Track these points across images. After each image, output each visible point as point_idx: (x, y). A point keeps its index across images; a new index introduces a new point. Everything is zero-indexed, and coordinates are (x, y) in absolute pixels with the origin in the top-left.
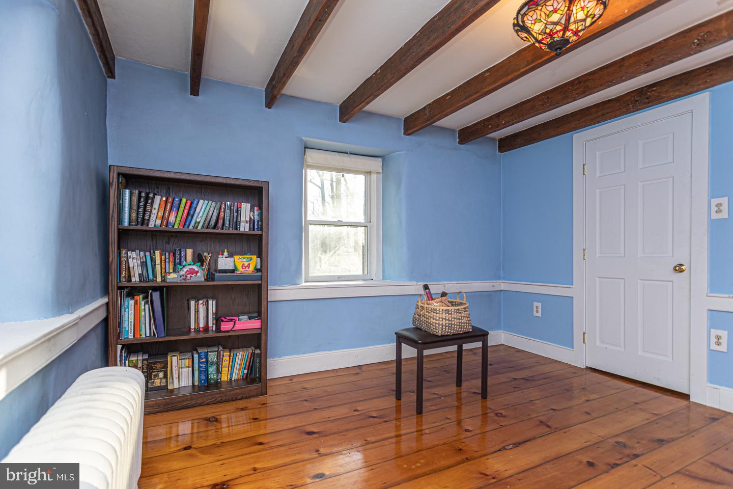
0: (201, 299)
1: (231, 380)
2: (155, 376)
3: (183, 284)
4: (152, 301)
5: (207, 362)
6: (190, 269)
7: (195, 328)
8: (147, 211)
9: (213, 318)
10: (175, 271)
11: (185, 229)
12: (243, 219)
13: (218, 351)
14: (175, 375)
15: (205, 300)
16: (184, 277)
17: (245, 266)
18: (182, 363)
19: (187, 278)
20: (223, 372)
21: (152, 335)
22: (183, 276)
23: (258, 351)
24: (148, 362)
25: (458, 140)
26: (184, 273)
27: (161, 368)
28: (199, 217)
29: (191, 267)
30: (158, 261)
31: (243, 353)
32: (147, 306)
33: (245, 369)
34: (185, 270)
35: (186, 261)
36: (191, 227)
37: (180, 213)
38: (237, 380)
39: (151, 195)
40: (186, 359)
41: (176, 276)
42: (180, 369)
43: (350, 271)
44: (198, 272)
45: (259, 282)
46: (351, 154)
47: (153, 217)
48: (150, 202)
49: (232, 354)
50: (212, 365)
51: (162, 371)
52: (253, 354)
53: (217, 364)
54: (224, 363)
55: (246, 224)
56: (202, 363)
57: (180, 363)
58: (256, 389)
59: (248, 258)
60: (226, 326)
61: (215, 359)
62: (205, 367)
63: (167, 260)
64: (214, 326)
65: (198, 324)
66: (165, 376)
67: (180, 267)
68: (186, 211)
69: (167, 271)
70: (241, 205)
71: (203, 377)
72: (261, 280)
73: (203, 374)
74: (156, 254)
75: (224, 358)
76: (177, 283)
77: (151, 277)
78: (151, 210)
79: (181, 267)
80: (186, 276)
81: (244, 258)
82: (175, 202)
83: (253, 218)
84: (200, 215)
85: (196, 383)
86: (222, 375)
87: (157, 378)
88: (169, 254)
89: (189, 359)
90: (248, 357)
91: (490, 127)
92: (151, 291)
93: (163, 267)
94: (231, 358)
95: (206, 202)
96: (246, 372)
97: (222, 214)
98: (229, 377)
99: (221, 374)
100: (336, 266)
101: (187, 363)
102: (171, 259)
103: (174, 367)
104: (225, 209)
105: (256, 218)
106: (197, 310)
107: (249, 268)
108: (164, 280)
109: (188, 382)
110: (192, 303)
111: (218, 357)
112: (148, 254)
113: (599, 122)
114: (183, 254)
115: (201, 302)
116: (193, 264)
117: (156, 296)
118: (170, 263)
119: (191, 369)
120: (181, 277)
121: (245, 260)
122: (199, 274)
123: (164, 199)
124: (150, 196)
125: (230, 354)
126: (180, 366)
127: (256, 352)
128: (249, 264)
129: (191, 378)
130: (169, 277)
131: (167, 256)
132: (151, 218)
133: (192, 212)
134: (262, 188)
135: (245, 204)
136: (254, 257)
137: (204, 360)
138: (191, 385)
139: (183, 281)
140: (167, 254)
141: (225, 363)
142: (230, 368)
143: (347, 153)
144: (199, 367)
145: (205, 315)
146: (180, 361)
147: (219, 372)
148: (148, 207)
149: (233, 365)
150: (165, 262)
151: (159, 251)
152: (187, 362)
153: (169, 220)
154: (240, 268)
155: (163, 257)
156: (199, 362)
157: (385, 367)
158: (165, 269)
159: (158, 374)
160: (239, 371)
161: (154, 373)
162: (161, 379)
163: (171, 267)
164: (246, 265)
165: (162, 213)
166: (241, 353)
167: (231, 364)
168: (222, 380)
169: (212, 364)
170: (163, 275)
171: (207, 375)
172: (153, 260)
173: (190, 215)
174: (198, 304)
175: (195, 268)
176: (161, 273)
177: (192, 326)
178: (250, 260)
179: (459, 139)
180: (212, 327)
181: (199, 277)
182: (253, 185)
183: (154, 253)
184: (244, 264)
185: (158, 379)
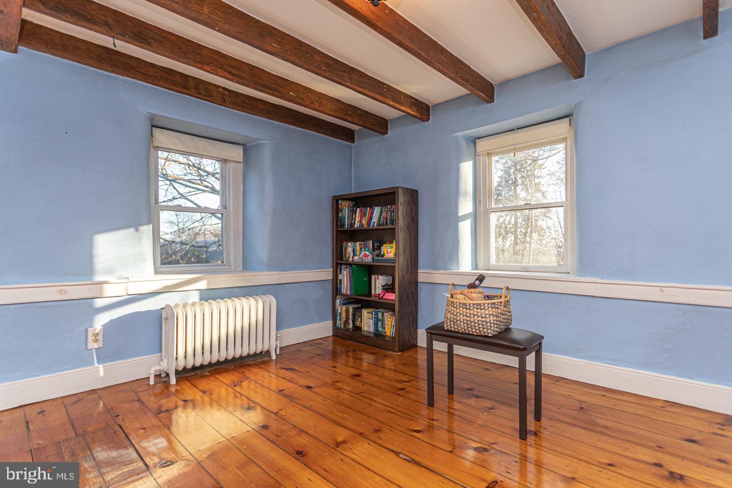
3: (362, 264)
6: (364, 254)
8: (354, 219)
16: (362, 259)
26: (361, 256)
28: (375, 219)
36: (371, 226)
37: (367, 218)
46: (517, 129)
48: (354, 213)
65: (376, 291)
68: (369, 216)
76: (358, 262)
81: (390, 246)
82: (365, 211)
89: (371, 313)
95: (378, 208)
97: (385, 215)
101: (370, 316)
104: (387, 211)
106: (375, 282)
107: (391, 254)
115: (377, 276)
116: (367, 250)
122: (369, 257)
123: (361, 210)
126: (367, 317)
130: (355, 258)
132: (355, 223)
134: (396, 192)
136: (394, 246)
143: (514, 130)
146: (367, 314)
148: (353, 216)
153: (363, 223)
154: (386, 254)
164: (389, 251)
165: (360, 219)
173: (371, 218)
174: (375, 278)
175: (367, 253)
177: (373, 292)
178: (392, 248)
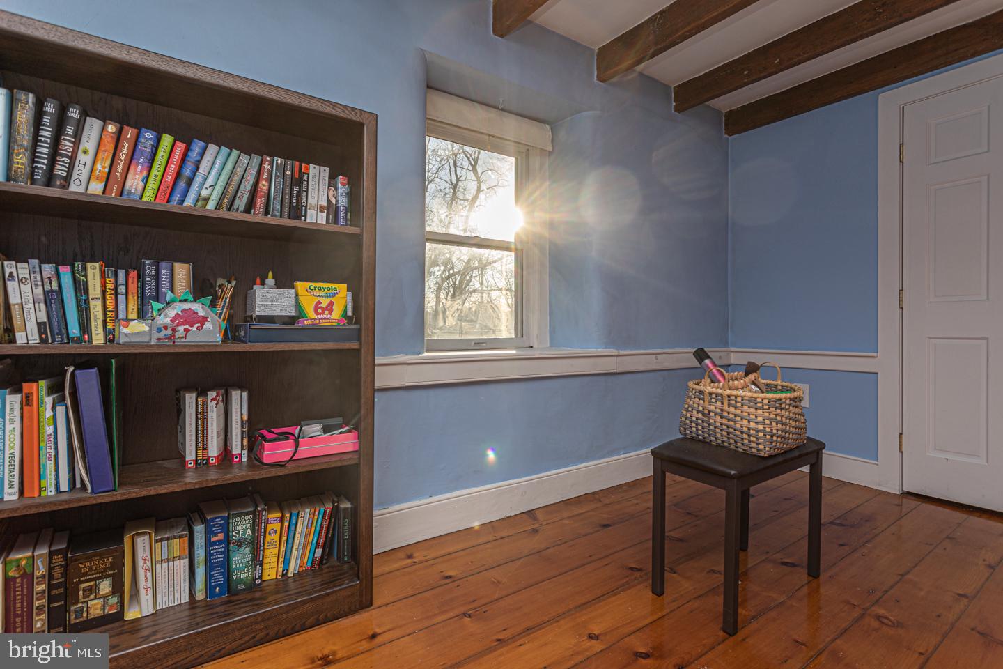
0: (211, 389)
1: (284, 574)
2: (88, 591)
3: (166, 350)
4: (74, 395)
5: (228, 541)
6: (184, 311)
7: (197, 460)
8: (63, 155)
9: (242, 432)
10: (142, 315)
11: (173, 206)
12: (312, 201)
13: (254, 513)
14: (144, 582)
15: (222, 391)
16: (169, 332)
17: (322, 308)
18: (162, 549)
19: (177, 335)
20: (266, 561)
21: (78, 485)
22: (166, 328)
23: (346, 505)
24: (65, 558)
25: (674, 104)
26: (168, 320)
27: (106, 569)
28: (207, 185)
29: (187, 306)
30: (95, 290)
31: (313, 510)
32: (61, 410)
33: (317, 547)
34: (171, 313)
35: (172, 291)
36: (189, 202)
37: (157, 170)
38: (299, 575)
39: (74, 113)
40: (175, 538)
41: (147, 328)
42: (158, 566)
43: (494, 332)
44: (204, 319)
45: (355, 346)
47: (81, 172)
48: (70, 130)
49: (287, 515)
50: (240, 546)
51: (107, 577)
52: (335, 512)
53: (252, 543)
54: (269, 539)
55: (320, 214)
56: (214, 543)
57: (158, 551)
58: (349, 596)
59: (329, 289)
60: (276, 452)
61: (249, 532)
62: (222, 552)
63: (122, 289)
64: (245, 452)
65: (206, 449)
66: (117, 589)
67: (156, 306)
68: (173, 168)
69: (122, 316)
70: (308, 170)
71: (219, 578)
72: (359, 340)
73: (218, 571)
74: (90, 272)
75: (270, 527)
76: (152, 346)
77: (74, 331)
78: (75, 153)
79: (161, 306)
80: (174, 330)
81: (320, 289)
82: (142, 140)
83: (333, 201)
84: (210, 181)
85: (200, 596)
86: (266, 566)
87: (92, 597)
88: (127, 274)
89: (180, 537)
90: (324, 517)
91: (746, 72)
92: (71, 369)
93: (110, 307)
94: (286, 524)
95: (225, 150)
96: (319, 553)
97: (263, 185)
98: (280, 570)
99: (261, 565)
100: (472, 321)
101: (177, 548)
102: (133, 286)
103: (140, 563)
104: (270, 173)
105: (343, 202)
106: (202, 416)
107: (330, 314)
108: (112, 341)
109: (177, 595)
110: (190, 398)
111: (255, 526)
112: (65, 273)
113: (936, 68)
114: (164, 275)
115: (212, 394)
116: (191, 298)
117: (89, 381)
118: (130, 297)
119: (185, 562)
120: (159, 330)
121: (321, 293)
122: (208, 325)
123: (111, 128)
124: (69, 114)
125: (283, 516)
126: (158, 558)
127: (342, 506)
128: (331, 303)
129: (187, 584)
130: (125, 330)
131: (121, 279)
132: (75, 176)
133: (187, 172)
134: (362, 125)
135: (317, 167)
136: (342, 288)
137: (220, 537)
138: (187, 600)
139: (166, 342)
140: (121, 273)
141: (273, 538)
142: (283, 549)
144: (208, 554)
145: (222, 425)
146: (158, 545)
147: (257, 561)
148: (64, 142)
149: (290, 542)
150: (116, 294)
151: (97, 265)
152: (178, 545)
153: (127, 187)
154: (311, 313)
155: (110, 282)
156: (208, 544)
157: (581, 511)
158: (116, 311)
159: (97, 587)
160: (304, 553)
161: (83, 586)
162: (104, 597)
163: (133, 306)
164: (324, 305)
165: (107, 164)
166: (308, 511)
167: (284, 538)
168: (265, 577)
169: (240, 544)
170: (110, 326)
171: (229, 572)
172: (81, 288)
173: (182, 177)
174: (205, 401)
175: (199, 308)
176: (105, 322)
177: (190, 456)
178: (334, 295)
179: (675, 102)
180: (240, 455)
181: (209, 331)
182: (343, 115)
183: (85, 269)
184: (319, 303)
185: (96, 598)
